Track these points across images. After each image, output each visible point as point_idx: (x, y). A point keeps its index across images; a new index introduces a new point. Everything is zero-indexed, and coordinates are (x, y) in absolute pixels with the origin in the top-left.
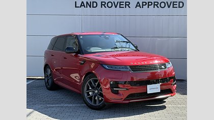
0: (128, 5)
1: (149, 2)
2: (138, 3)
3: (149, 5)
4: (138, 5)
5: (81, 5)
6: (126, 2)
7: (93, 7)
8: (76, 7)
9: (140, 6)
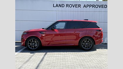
0: (80, 6)
1: (90, 5)
4: (85, 6)
5: (56, 6)
7: (62, 7)
8: (54, 7)
9: (85, 7)
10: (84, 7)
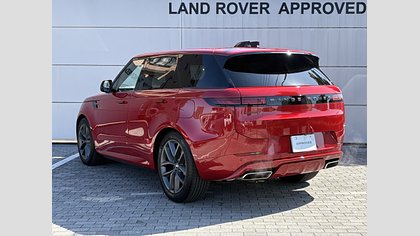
0: (265, 9)
1: (303, 4)
2: (284, 4)
3: (303, 9)
4: (283, 8)
5: (180, 10)
6: (262, 4)
7: (202, 13)
8: (171, 12)
9: (286, 10)
10: (281, 10)
